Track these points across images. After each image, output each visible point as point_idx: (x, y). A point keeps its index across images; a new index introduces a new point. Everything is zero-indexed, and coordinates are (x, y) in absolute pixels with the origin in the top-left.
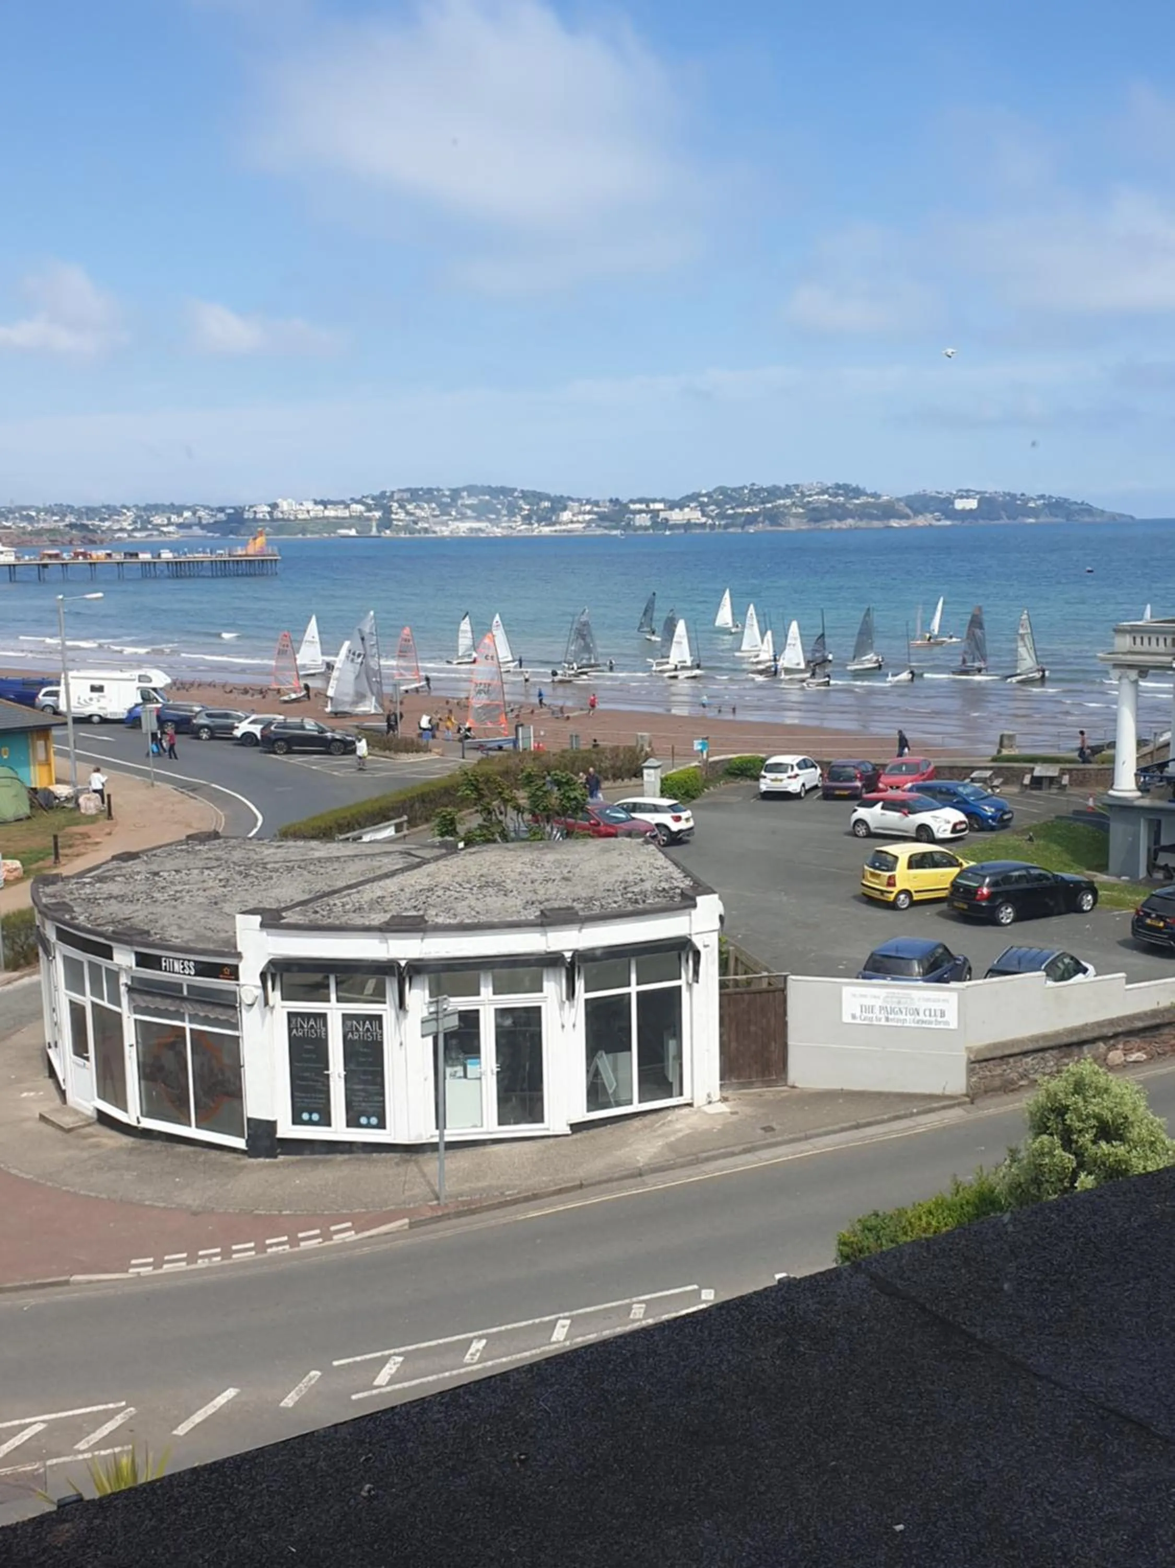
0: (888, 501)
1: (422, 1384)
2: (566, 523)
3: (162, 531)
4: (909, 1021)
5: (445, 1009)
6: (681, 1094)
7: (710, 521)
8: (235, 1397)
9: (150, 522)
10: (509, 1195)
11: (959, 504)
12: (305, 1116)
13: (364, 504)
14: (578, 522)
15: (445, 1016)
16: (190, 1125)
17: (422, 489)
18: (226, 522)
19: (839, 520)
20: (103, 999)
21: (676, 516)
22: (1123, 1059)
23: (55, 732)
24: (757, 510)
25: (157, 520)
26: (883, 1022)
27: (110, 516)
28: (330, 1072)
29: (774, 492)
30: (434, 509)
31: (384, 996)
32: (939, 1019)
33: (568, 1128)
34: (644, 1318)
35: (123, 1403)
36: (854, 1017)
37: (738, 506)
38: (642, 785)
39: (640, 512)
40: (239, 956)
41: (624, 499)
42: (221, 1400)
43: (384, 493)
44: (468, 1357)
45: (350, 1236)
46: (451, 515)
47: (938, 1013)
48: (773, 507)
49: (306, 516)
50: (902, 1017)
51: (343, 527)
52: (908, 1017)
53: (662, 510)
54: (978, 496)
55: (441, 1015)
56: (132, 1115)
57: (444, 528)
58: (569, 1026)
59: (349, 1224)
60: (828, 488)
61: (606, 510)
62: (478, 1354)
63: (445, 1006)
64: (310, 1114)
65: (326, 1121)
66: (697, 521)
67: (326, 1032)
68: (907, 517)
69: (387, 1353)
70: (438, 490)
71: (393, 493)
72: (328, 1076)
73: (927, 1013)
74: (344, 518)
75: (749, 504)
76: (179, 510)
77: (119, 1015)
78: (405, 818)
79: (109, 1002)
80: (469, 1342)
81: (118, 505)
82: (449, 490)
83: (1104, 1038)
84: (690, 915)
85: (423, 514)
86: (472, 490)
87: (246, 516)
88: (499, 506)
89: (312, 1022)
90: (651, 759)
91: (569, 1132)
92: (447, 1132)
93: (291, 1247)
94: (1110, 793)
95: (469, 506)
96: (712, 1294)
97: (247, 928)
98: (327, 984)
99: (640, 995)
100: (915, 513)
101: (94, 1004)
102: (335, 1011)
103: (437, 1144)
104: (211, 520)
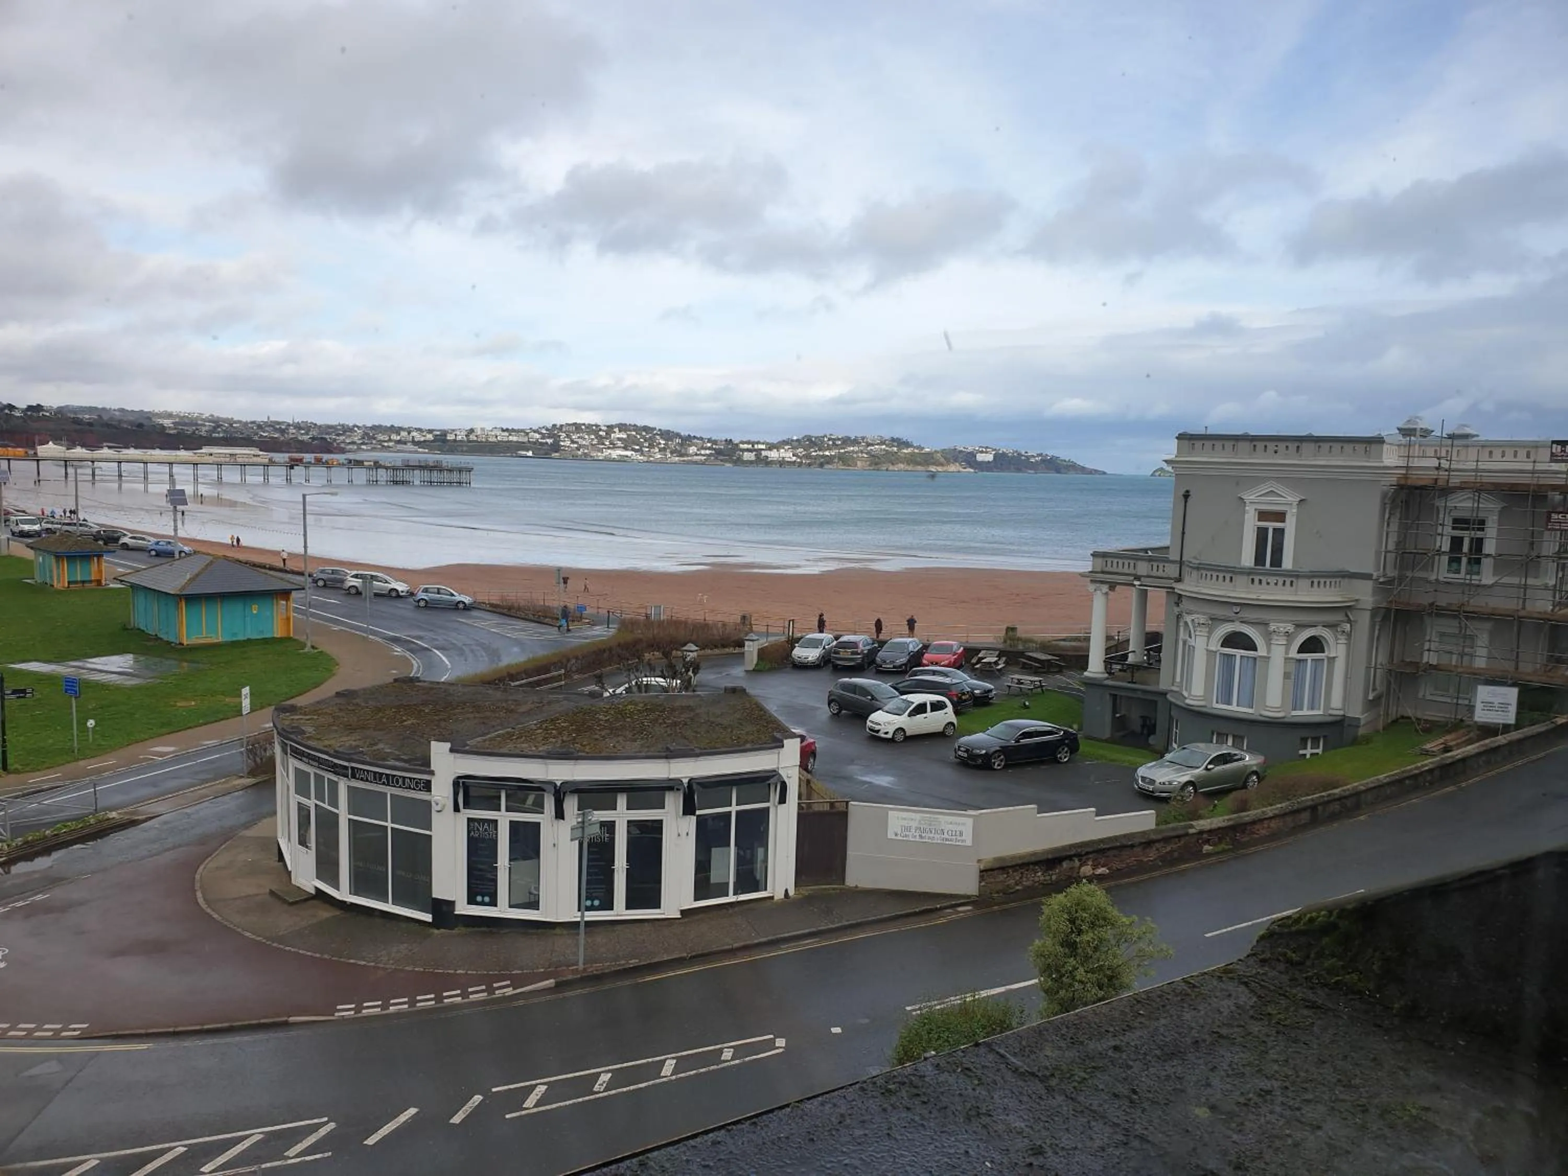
0: (928, 454)
1: (561, 1107)
2: (691, 455)
3: (383, 446)
4: (938, 839)
5: (590, 820)
6: (766, 889)
7: (799, 460)
8: (415, 1114)
9: (375, 439)
10: (633, 963)
11: (980, 457)
12: (479, 899)
13: (540, 433)
14: (701, 455)
15: (590, 825)
16: (387, 902)
17: (584, 424)
18: (432, 441)
19: (893, 464)
20: (324, 803)
21: (773, 455)
22: (1092, 872)
23: (294, 594)
24: (833, 453)
25: (381, 437)
26: (918, 839)
27: (345, 432)
28: (498, 865)
29: (847, 441)
30: (593, 439)
31: (543, 807)
32: (959, 838)
33: (679, 913)
34: (732, 1059)
35: (326, 1119)
36: (896, 835)
37: (820, 450)
38: (743, 653)
39: (748, 450)
40: (432, 773)
41: (736, 441)
42: (403, 1118)
43: (554, 426)
44: (597, 1086)
45: (509, 991)
46: (603, 444)
47: (958, 833)
48: (846, 452)
49: (494, 439)
50: (932, 835)
51: (523, 450)
52: (937, 836)
53: (763, 449)
54: (994, 452)
55: (586, 824)
56: (343, 893)
57: (599, 454)
58: (684, 835)
59: (508, 982)
60: (886, 440)
61: (722, 447)
62: (605, 1085)
63: (589, 817)
64: (483, 897)
65: (493, 903)
66: (789, 460)
67: (497, 834)
68: (942, 465)
69: (534, 1082)
70: (597, 426)
71: (562, 426)
72: (496, 867)
73: (950, 833)
74: (524, 443)
75: (829, 448)
76: (398, 430)
77: (337, 815)
78: (563, 671)
79: (329, 805)
80: (599, 1074)
81: (351, 425)
82: (605, 426)
83: (1079, 856)
84: (779, 753)
85: (584, 443)
86: (623, 427)
87: (448, 438)
88: (642, 440)
89: (486, 826)
90: (752, 634)
91: (679, 916)
92: (587, 913)
93: (463, 999)
94: (1086, 674)
95: (619, 439)
96: (784, 1042)
97: (439, 751)
98: (499, 798)
99: (738, 813)
100: (948, 462)
101: (316, 805)
102: (504, 818)
103: (579, 922)
104: (422, 439)
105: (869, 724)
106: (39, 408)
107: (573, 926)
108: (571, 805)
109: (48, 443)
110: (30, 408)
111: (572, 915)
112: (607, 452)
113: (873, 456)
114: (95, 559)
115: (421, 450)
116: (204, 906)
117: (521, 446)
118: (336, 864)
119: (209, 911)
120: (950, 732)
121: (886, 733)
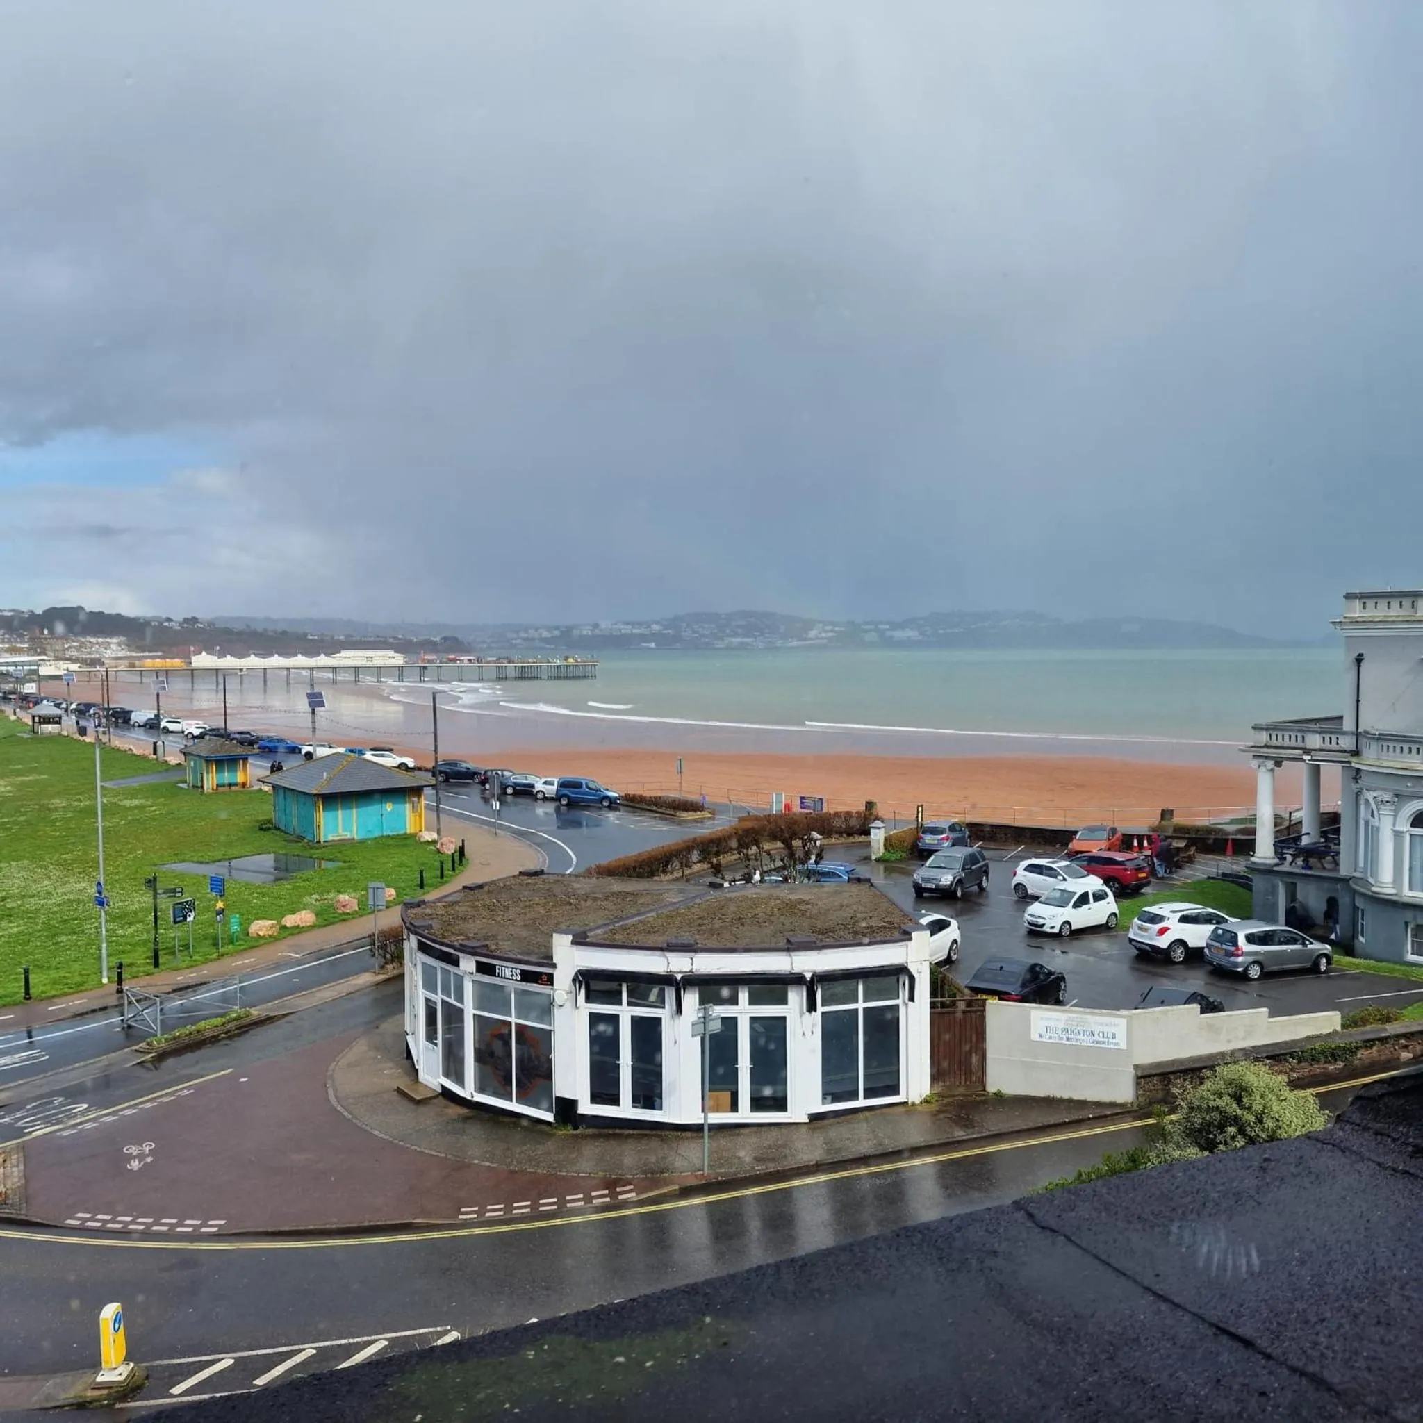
2: (813, 639)
3: (513, 645)
4: (1086, 1041)
5: (711, 1016)
6: (899, 1094)
7: (925, 641)
9: (504, 637)
10: (759, 1170)
12: (602, 1098)
13: (662, 624)
14: (822, 638)
15: (711, 1020)
16: (511, 1101)
17: (704, 614)
18: (558, 637)
20: (451, 998)
21: (898, 634)
23: (426, 791)
24: (963, 630)
25: (510, 635)
26: (1064, 1042)
27: (476, 631)
28: (620, 1062)
29: (977, 617)
30: (713, 628)
31: (663, 1001)
32: (1111, 1040)
33: (807, 1117)
35: (448, 1327)
36: (1040, 1036)
37: (948, 627)
38: (870, 842)
40: (554, 966)
41: (858, 621)
43: (676, 616)
45: (633, 1196)
46: (724, 632)
47: (1110, 1035)
48: (976, 628)
49: (619, 633)
50: (1081, 1037)
51: (645, 642)
52: (1086, 1038)
55: (707, 1020)
56: (468, 1090)
58: (808, 1034)
59: (632, 1187)
60: (1019, 614)
61: (845, 629)
63: (710, 1013)
65: (616, 1103)
67: (618, 1030)
70: (717, 614)
71: (683, 616)
72: (619, 1065)
73: (1101, 1035)
74: (646, 634)
75: (957, 625)
76: (526, 628)
77: (462, 1011)
79: (455, 1000)
81: (481, 624)
82: (725, 614)
84: (907, 946)
85: (705, 632)
86: (743, 615)
87: (574, 634)
88: (762, 626)
89: (608, 1021)
90: (877, 821)
91: (808, 1121)
92: (710, 1115)
93: (586, 1203)
94: (1253, 859)
95: (739, 626)
97: (562, 947)
98: (620, 993)
99: (865, 1009)
101: (443, 1001)
102: (626, 1013)
103: (702, 1125)
104: (549, 636)
105: (1026, 917)
106: (194, 620)
107: (697, 1129)
108: (691, 999)
109: (200, 653)
110: (186, 620)
111: (695, 1117)
112: (727, 640)
114: (241, 762)
115: (548, 646)
116: (334, 1103)
117: (644, 638)
118: (461, 1060)
119: (339, 1108)
120: (1113, 923)
121: (1052, 928)
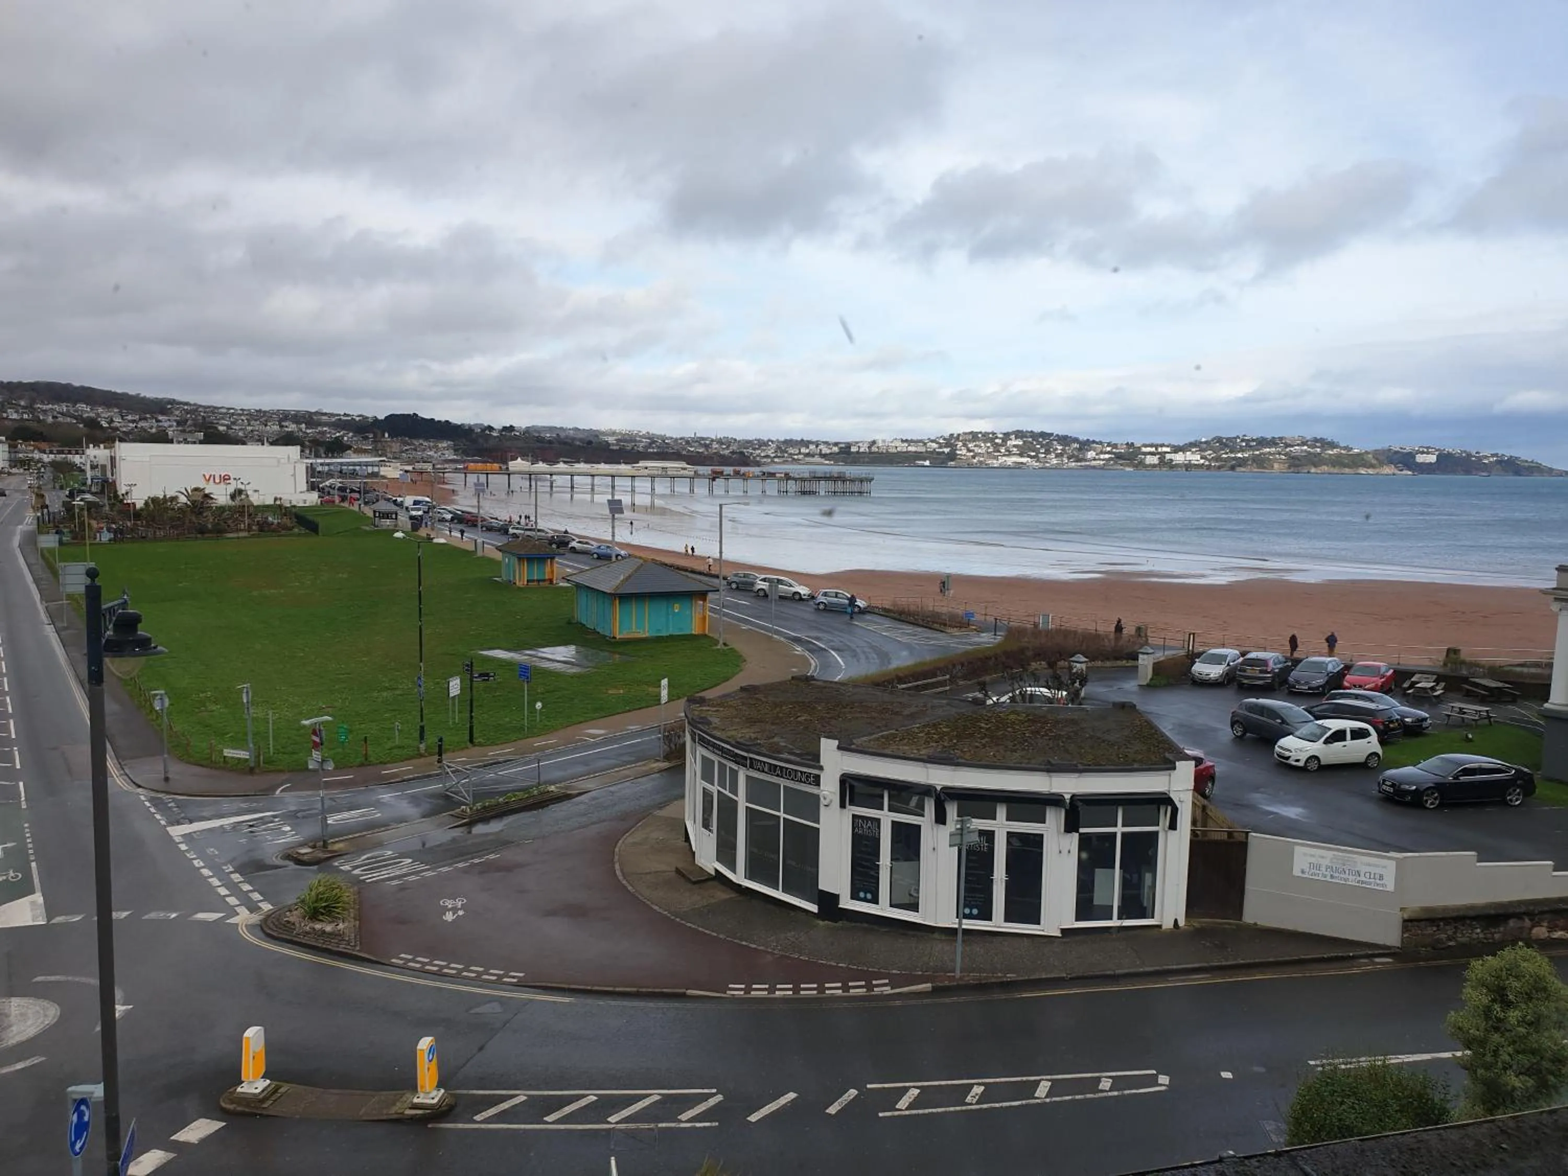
0: (1358, 455)
1: (932, 1113)
2: (1090, 460)
3: (794, 459)
4: (1352, 880)
5: (969, 827)
6: (1153, 917)
7: (1207, 463)
8: (794, 1099)
9: (787, 452)
10: (1010, 977)
11: (1420, 458)
12: (862, 895)
13: (938, 443)
14: (1100, 459)
15: (969, 832)
16: (778, 890)
17: (981, 433)
18: (838, 454)
19: (1315, 466)
20: (726, 789)
21: (1179, 458)
22: (1547, 935)
23: (710, 596)
24: (1247, 455)
25: (791, 450)
26: (1328, 879)
27: (760, 446)
28: (881, 863)
29: (1262, 442)
30: (989, 447)
31: (923, 810)
32: (1378, 881)
33: (1059, 931)
34: (1111, 1090)
35: (714, 1091)
36: (1303, 872)
37: (1231, 452)
38: (1137, 667)
39: (1151, 453)
40: (821, 768)
41: (1137, 444)
42: (783, 1101)
43: (952, 435)
44: (969, 1097)
45: (887, 990)
46: (1000, 452)
47: (1377, 877)
48: (1261, 454)
49: (894, 451)
50: (1346, 876)
51: (920, 460)
52: (1351, 877)
53: (1168, 453)
54: (1437, 453)
55: (965, 832)
56: (739, 877)
57: (995, 462)
58: (1065, 851)
59: (887, 981)
60: (1307, 441)
61: (1123, 451)
62: (977, 1097)
63: (968, 825)
64: (866, 893)
65: (875, 900)
66: (1196, 462)
67: (879, 833)
68: (1372, 466)
69: (907, 1084)
70: (994, 434)
71: (959, 435)
72: (878, 865)
73: (1368, 875)
74: (921, 453)
75: (1242, 450)
76: (806, 443)
77: (736, 802)
78: (948, 677)
79: (730, 792)
80: (972, 1085)
81: (766, 439)
82: (1001, 433)
83: (1530, 915)
84: (1170, 775)
85: (980, 451)
86: (1019, 434)
87: (852, 450)
88: (1038, 446)
89: (869, 824)
90: (1147, 647)
91: (1060, 935)
92: (964, 921)
93: (843, 992)
94: (1546, 705)
95: (1015, 446)
96: (1168, 1080)
97: (828, 747)
98: (882, 797)
99: (1124, 835)
100: (1381, 464)
101: (719, 791)
102: (887, 818)
103: (956, 929)
104: (828, 451)
105: (1277, 749)
106: (511, 428)
107: (951, 932)
108: (952, 811)
109: (517, 459)
110: (505, 428)
111: (950, 921)
112: (1002, 460)
113: (1293, 458)
114: (549, 560)
115: (827, 462)
116: (621, 878)
117: (919, 456)
118: (734, 847)
119: (624, 882)
120: (1373, 763)
121: (1298, 761)
